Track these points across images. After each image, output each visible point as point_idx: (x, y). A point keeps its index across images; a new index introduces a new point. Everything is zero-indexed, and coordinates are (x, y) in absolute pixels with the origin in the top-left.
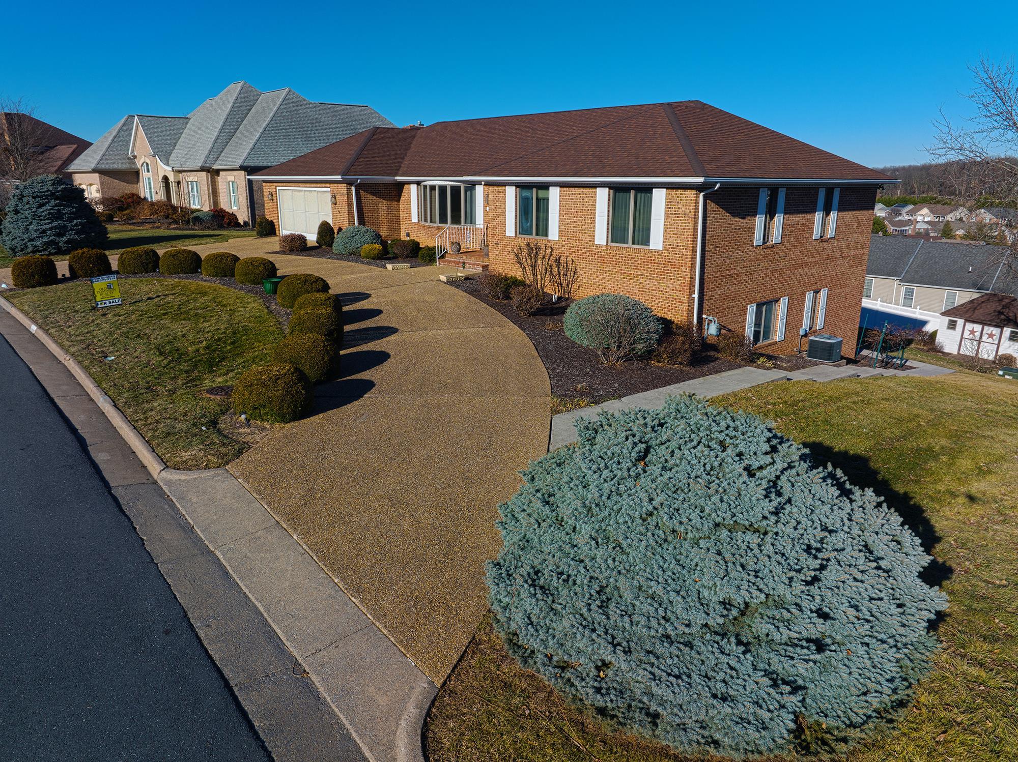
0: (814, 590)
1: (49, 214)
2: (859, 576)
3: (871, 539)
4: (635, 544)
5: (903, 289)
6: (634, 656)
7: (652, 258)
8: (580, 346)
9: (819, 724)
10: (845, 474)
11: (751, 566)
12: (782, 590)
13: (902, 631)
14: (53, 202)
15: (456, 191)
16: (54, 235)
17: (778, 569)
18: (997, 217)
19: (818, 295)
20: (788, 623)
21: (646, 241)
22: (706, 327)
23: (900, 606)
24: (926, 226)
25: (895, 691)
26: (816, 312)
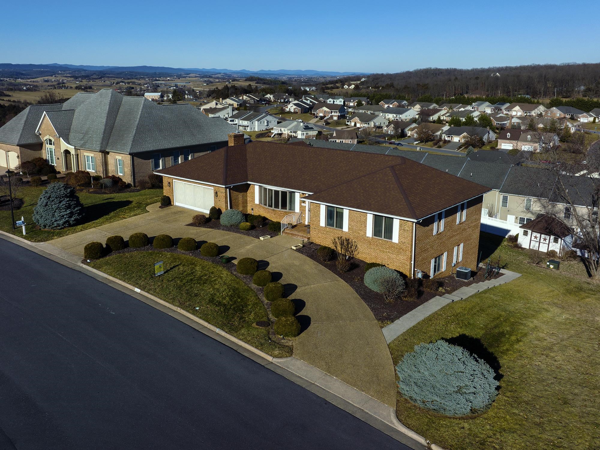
0: (473, 383)
1: (66, 206)
2: (481, 380)
3: (483, 371)
4: (439, 376)
5: (501, 197)
6: (441, 398)
7: (393, 245)
8: (374, 291)
9: (475, 408)
10: (477, 356)
11: (462, 379)
12: (467, 383)
13: (490, 390)
14: (66, 199)
15: (284, 194)
16: (68, 217)
17: (466, 379)
18: (565, 113)
19: (459, 247)
20: (469, 389)
21: (391, 238)
22: (417, 274)
23: (489, 385)
24: (518, 121)
25: (489, 402)
26: (458, 254)
